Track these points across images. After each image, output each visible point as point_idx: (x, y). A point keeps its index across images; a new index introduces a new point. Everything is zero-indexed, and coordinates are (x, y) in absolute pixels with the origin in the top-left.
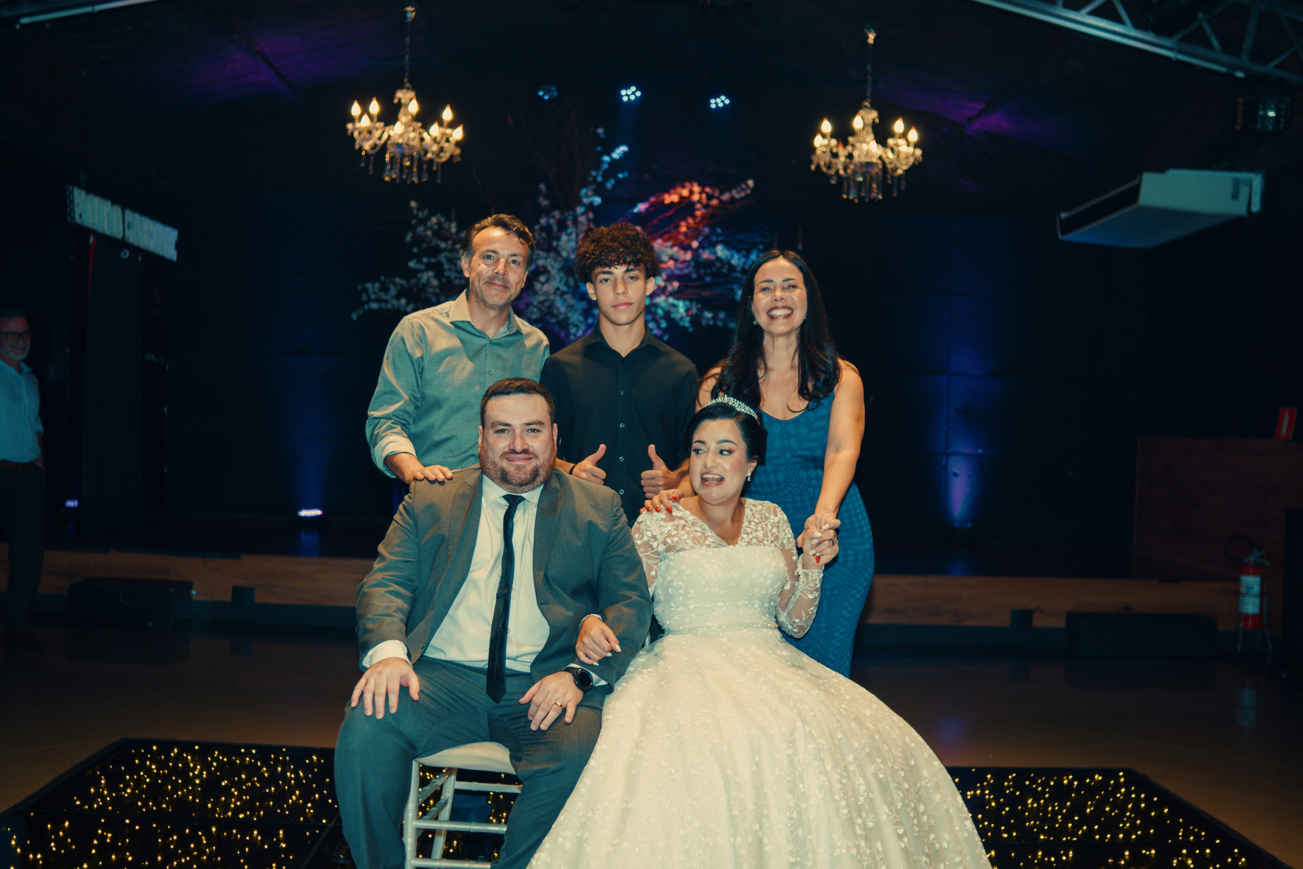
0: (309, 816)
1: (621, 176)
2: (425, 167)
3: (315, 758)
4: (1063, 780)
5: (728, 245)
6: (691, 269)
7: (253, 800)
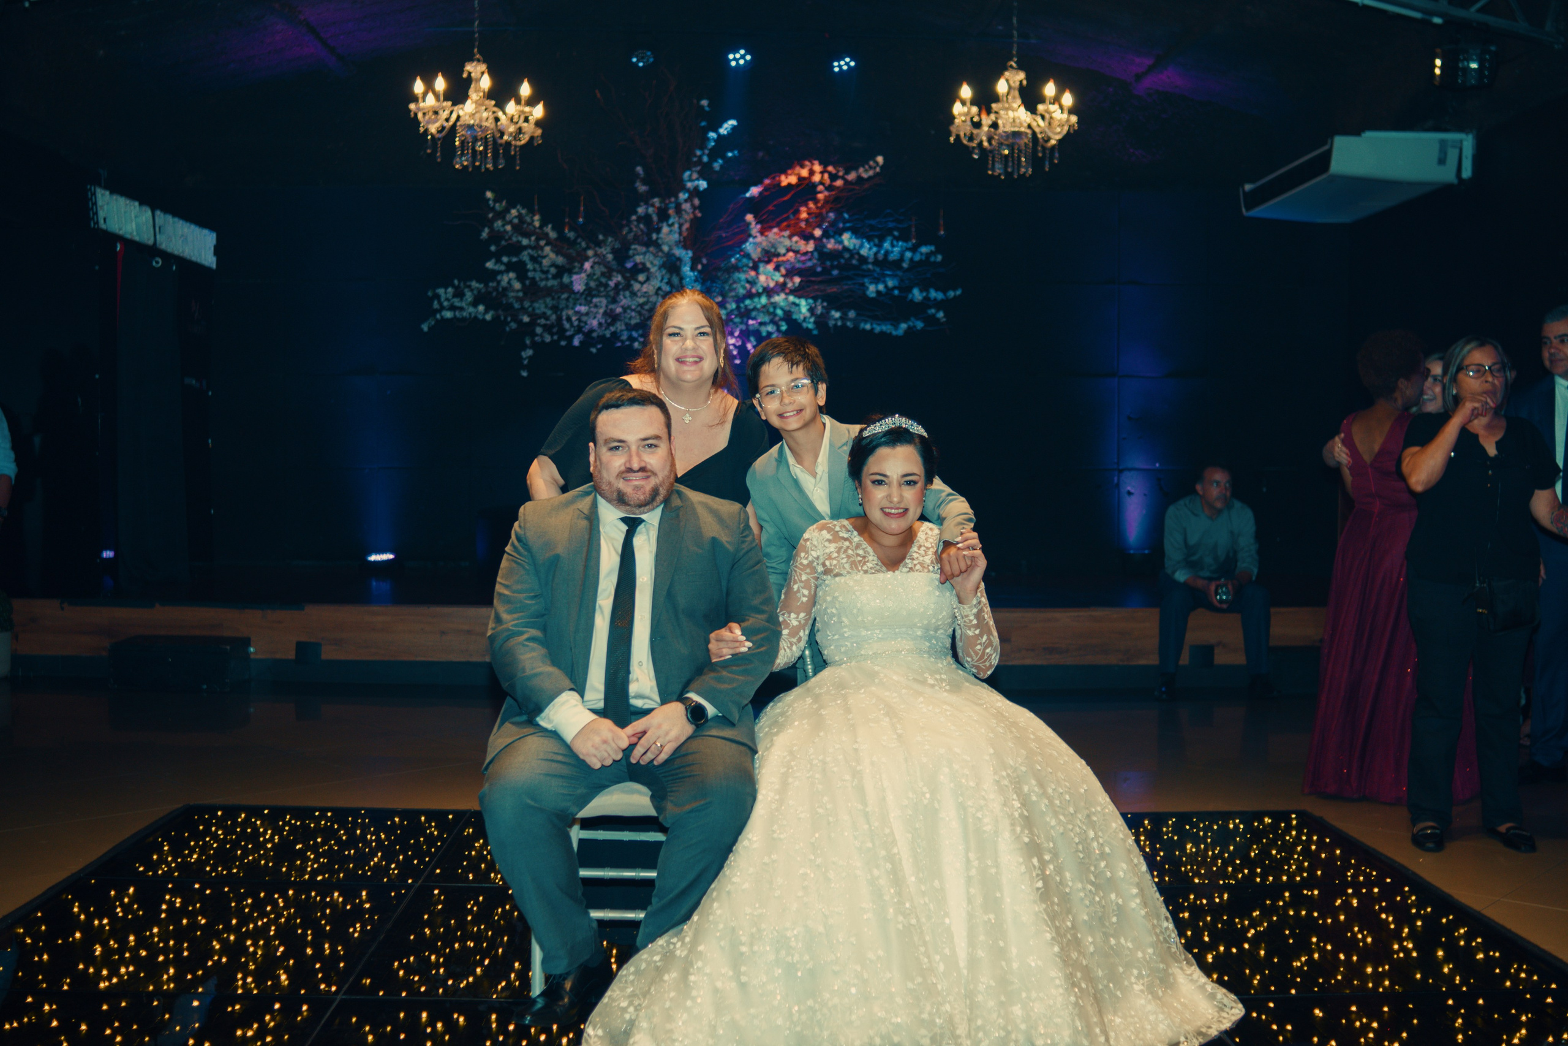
0: (393, 877)
1: (730, 154)
2: (501, 151)
3: (397, 819)
5: (856, 232)
6: (815, 261)
7: (331, 863)
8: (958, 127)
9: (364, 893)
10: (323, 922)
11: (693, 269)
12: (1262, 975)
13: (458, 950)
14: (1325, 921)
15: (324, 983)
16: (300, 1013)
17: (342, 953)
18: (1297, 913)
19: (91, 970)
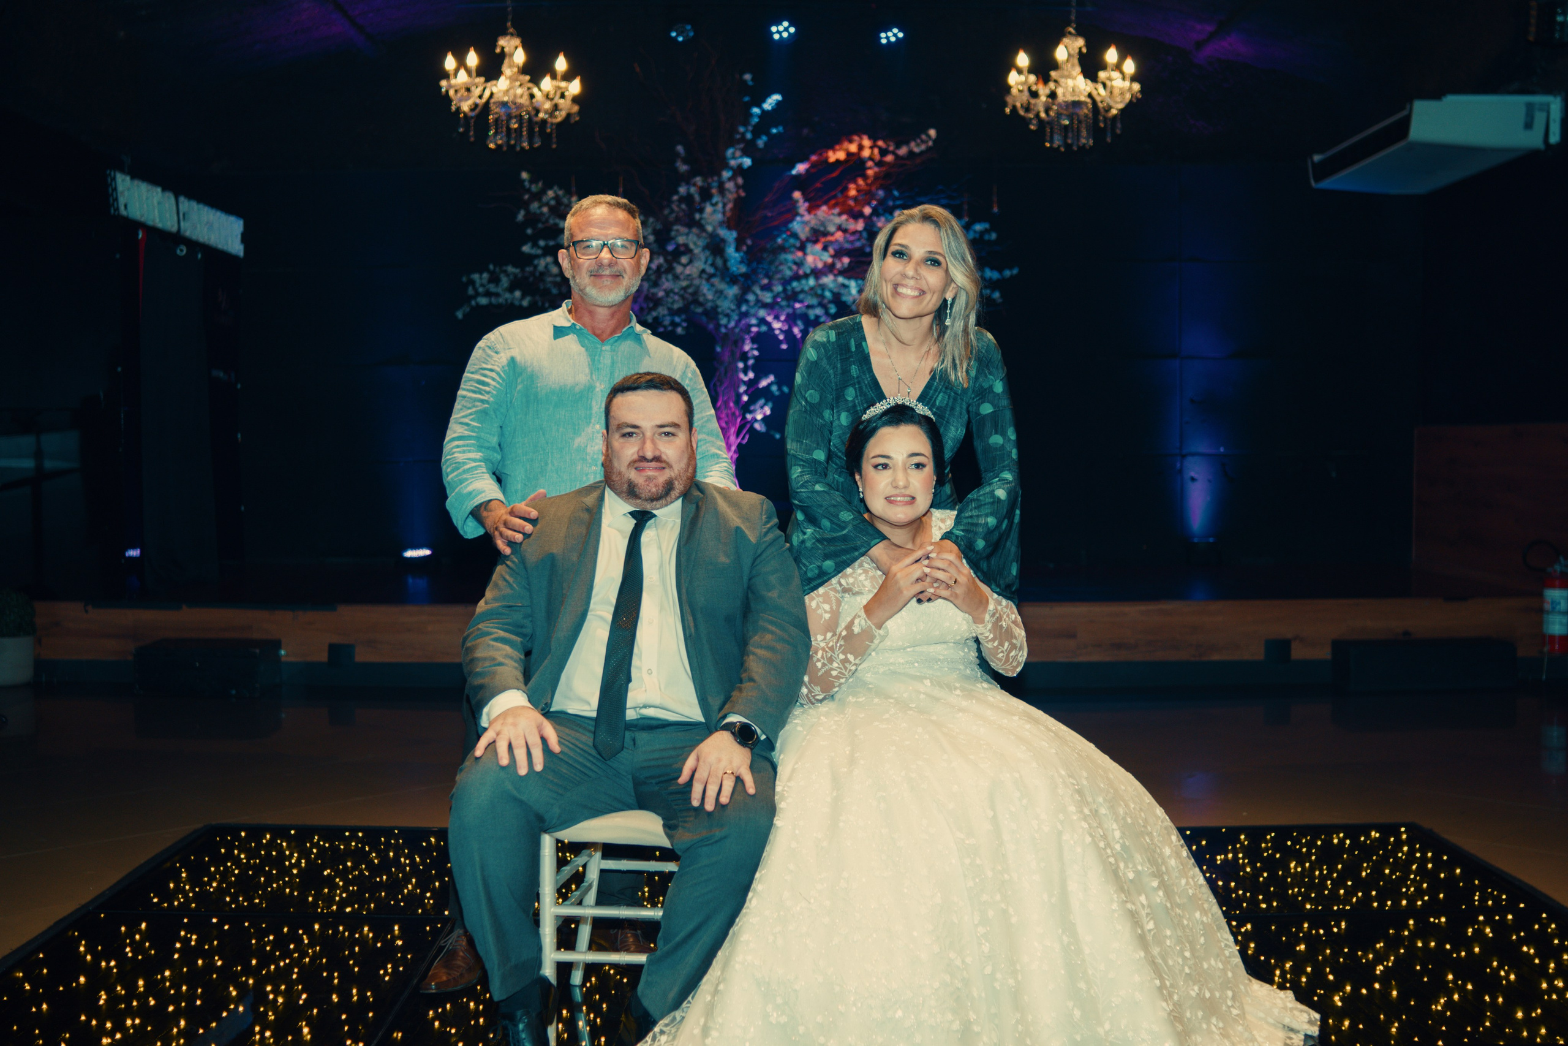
0: (429, 907)
1: (774, 131)
2: (537, 129)
3: (433, 840)
4: (1333, 839)
6: (863, 241)
7: (361, 891)
8: (1014, 97)
9: (396, 928)
10: (351, 962)
11: (737, 250)
12: (1400, 1021)
14: (1459, 954)
15: (350, 1039)
17: (371, 1000)
18: (1426, 944)
19: (94, 1022)
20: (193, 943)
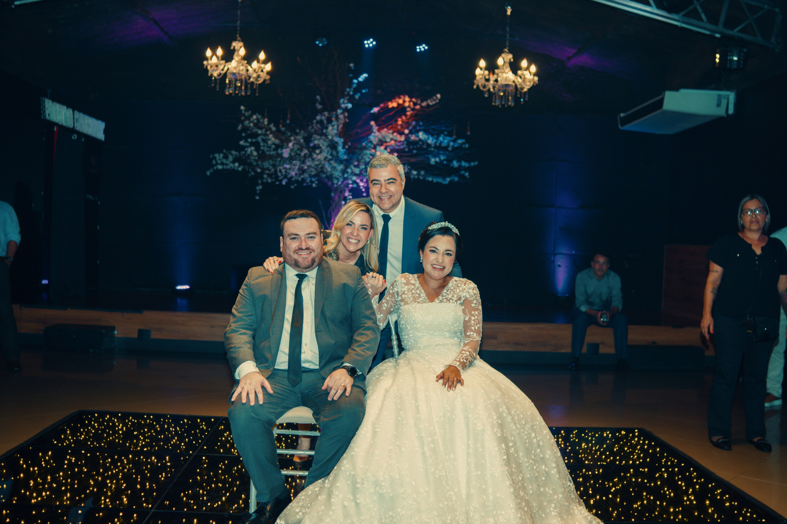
0: (183, 449)
1: (364, 91)
2: (249, 86)
3: (186, 421)
4: (604, 434)
5: (426, 131)
6: (405, 146)
7: (151, 442)
8: (478, 81)
9: (167, 458)
10: (146, 472)
11: (343, 148)
12: (618, 511)
13: (214, 487)
14: (650, 484)
15: (145, 503)
16: (133, 518)
17: (155, 488)
18: (637, 480)
19: (28, 493)
20: (73, 461)
